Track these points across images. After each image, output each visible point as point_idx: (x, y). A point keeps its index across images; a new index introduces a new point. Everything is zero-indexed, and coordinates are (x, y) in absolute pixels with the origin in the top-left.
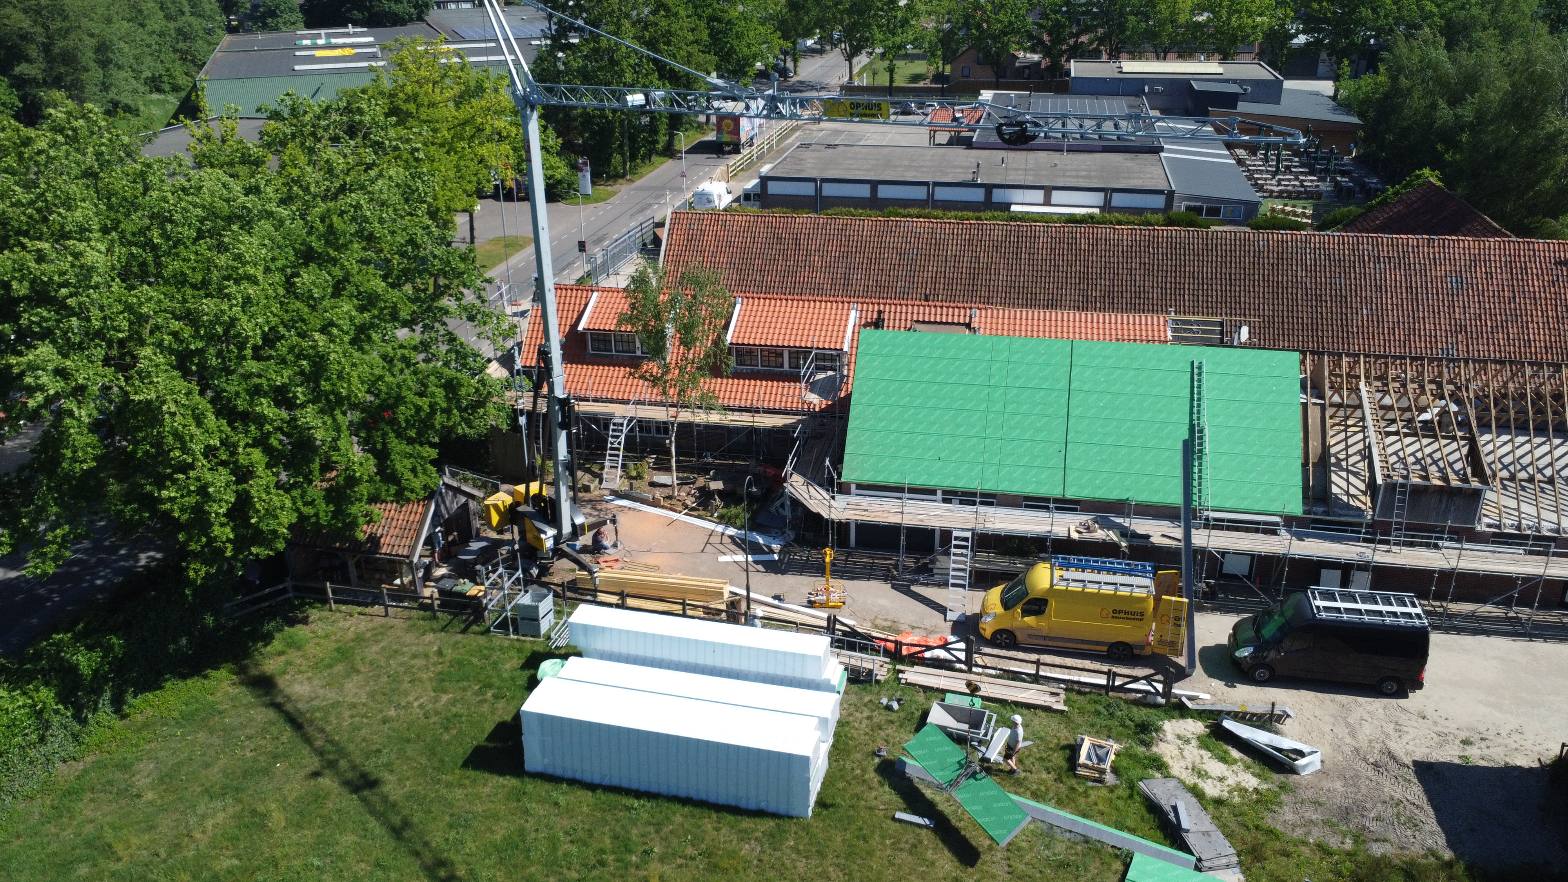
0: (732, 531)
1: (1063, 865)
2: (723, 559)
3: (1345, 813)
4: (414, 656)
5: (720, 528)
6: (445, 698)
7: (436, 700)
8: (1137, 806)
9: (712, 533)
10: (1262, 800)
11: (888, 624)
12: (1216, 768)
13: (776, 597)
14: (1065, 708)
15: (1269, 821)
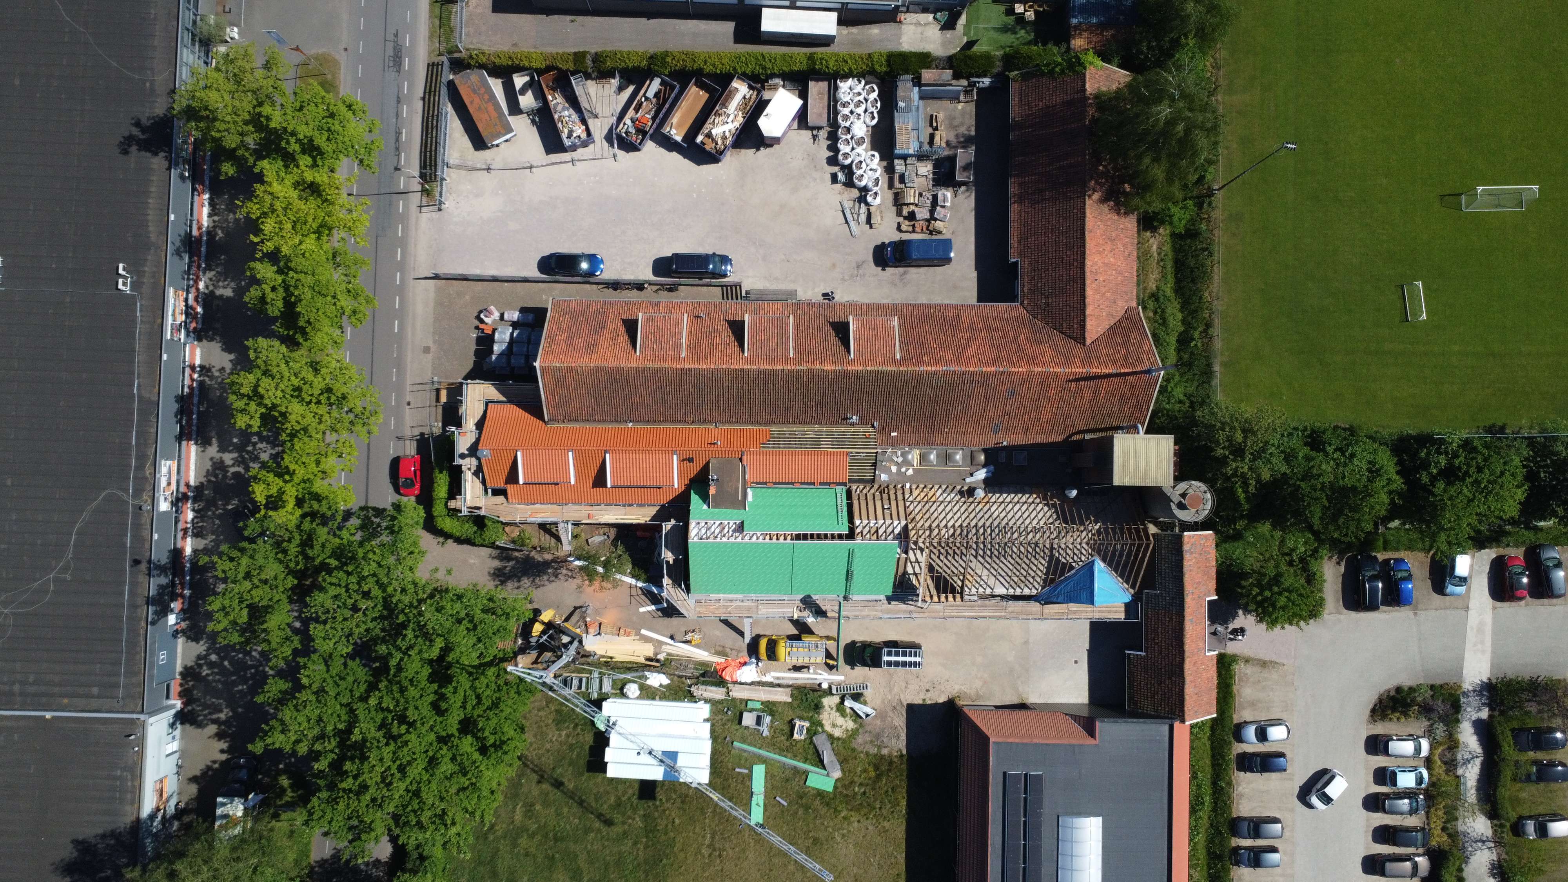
0: (640, 584)
1: (787, 780)
2: (642, 610)
3: (878, 736)
4: (539, 710)
5: (633, 581)
6: (564, 733)
7: (560, 735)
8: (811, 751)
9: (631, 586)
10: (853, 734)
11: (720, 649)
12: (840, 721)
13: (672, 637)
14: (790, 700)
15: (854, 745)
